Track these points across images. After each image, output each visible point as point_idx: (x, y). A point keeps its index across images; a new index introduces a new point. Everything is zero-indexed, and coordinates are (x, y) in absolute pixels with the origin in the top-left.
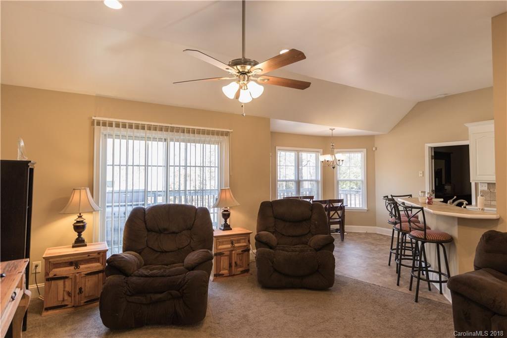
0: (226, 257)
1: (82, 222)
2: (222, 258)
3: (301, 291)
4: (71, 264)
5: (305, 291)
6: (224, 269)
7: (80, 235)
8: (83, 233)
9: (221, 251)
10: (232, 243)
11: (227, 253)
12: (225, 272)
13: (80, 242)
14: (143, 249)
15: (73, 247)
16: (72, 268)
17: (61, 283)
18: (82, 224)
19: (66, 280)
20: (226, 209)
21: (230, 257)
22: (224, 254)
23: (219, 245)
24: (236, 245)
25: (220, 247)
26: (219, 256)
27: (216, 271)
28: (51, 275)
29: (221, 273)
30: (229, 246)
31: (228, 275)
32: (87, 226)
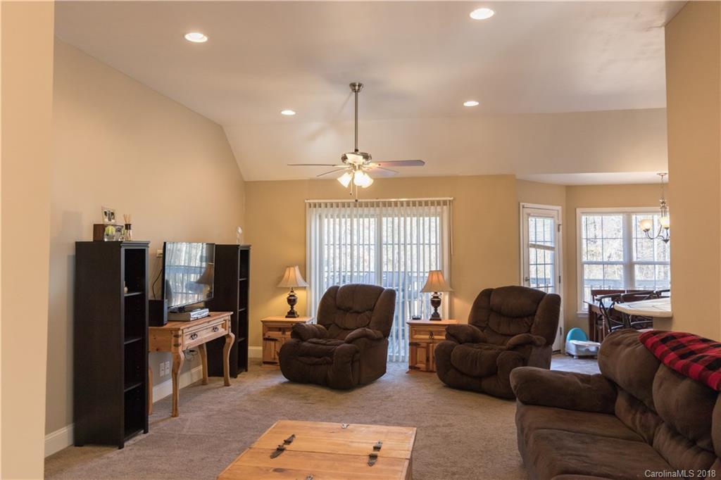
0: (423, 349)
1: (293, 296)
2: (419, 349)
3: (481, 395)
4: (280, 329)
5: (486, 397)
6: (421, 362)
7: (292, 308)
8: (295, 306)
9: (417, 341)
10: (432, 335)
11: (425, 345)
12: (422, 366)
13: (292, 314)
14: (330, 324)
15: (286, 317)
16: (280, 333)
17: (273, 343)
18: (293, 298)
19: (277, 342)
20: (436, 295)
21: (427, 348)
22: (419, 345)
23: (415, 334)
24: (436, 337)
25: (416, 336)
26: (415, 347)
27: (412, 363)
28: (266, 336)
29: (417, 366)
30: (427, 337)
31: (425, 370)
32: (298, 300)
